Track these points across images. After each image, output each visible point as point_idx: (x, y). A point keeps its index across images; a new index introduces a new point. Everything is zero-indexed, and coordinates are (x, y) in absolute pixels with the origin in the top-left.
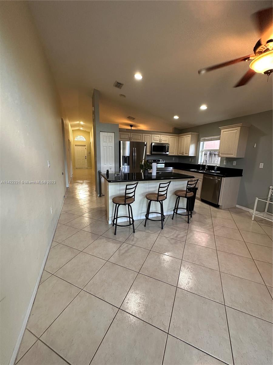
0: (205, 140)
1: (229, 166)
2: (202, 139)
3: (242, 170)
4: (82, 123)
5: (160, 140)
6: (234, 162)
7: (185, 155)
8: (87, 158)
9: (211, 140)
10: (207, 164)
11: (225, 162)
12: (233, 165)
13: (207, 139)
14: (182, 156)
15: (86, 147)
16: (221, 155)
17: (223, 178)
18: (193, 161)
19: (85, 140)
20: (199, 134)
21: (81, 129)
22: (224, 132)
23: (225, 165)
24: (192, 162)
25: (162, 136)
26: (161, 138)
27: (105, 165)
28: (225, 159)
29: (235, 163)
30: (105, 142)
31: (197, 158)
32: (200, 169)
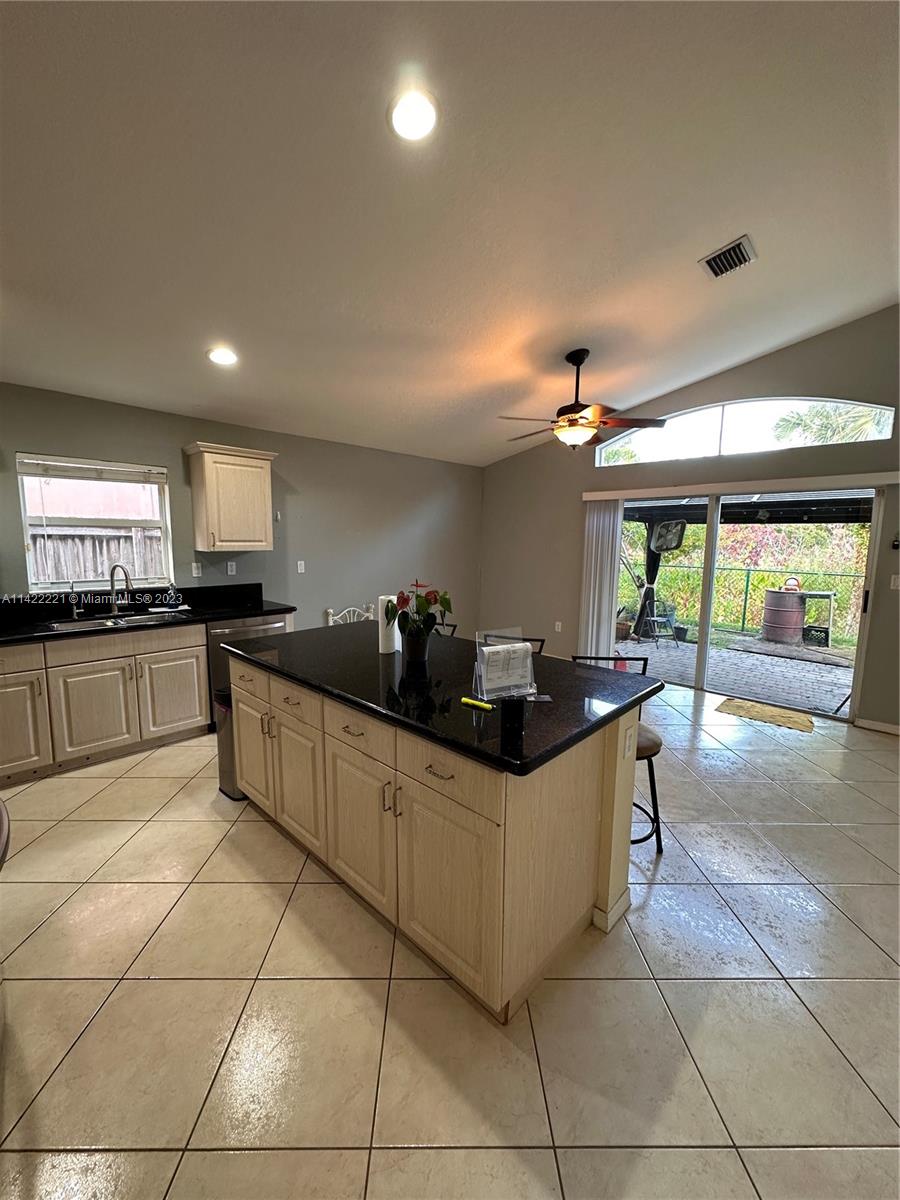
0: (49, 472)
1: (216, 580)
3: (260, 585)
6: (230, 563)
9: (99, 476)
11: (198, 568)
12: (229, 573)
13: (65, 469)
22: (218, 465)
23: (195, 577)
28: (194, 559)
29: (232, 568)
32: (72, 614)
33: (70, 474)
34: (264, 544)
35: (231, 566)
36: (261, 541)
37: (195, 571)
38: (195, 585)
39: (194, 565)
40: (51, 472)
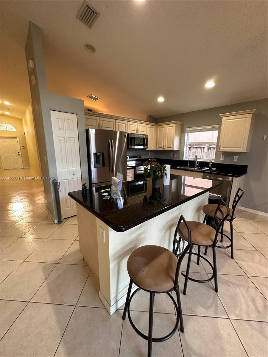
0: (191, 131)
1: (229, 162)
2: (187, 129)
3: (247, 166)
4: (7, 103)
5: (138, 130)
6: (235, 156)
7: (167, 149)
8: (20, 155)
9: (201, 131)
10: (197, 160)
11: (222, 157)
12: (234, 160)
13: (194, 130)
14: (163, 150)
15: (18, 140)
16: (222, 149)
17: (234, 178)
18: (175, 156)
19: (15, 130)
20: (183, 124)
21: (7, 113)
22: (227, 121)
23: (221, 160)
24: (175, 158)
25: (139, 124)
26: (139, 128)
27: (65, 168)
28: (222, 154)
29: (236, 158)
30: (61, 129)
31: (181, 152)
32: (188, 166)
33: (195, 131)
34: (242, 149)
35: (236, 157)
36: (241, 148)
37: (221, 158)
38: (221, 163)
39: (222, 156)
40: (192, 131)
